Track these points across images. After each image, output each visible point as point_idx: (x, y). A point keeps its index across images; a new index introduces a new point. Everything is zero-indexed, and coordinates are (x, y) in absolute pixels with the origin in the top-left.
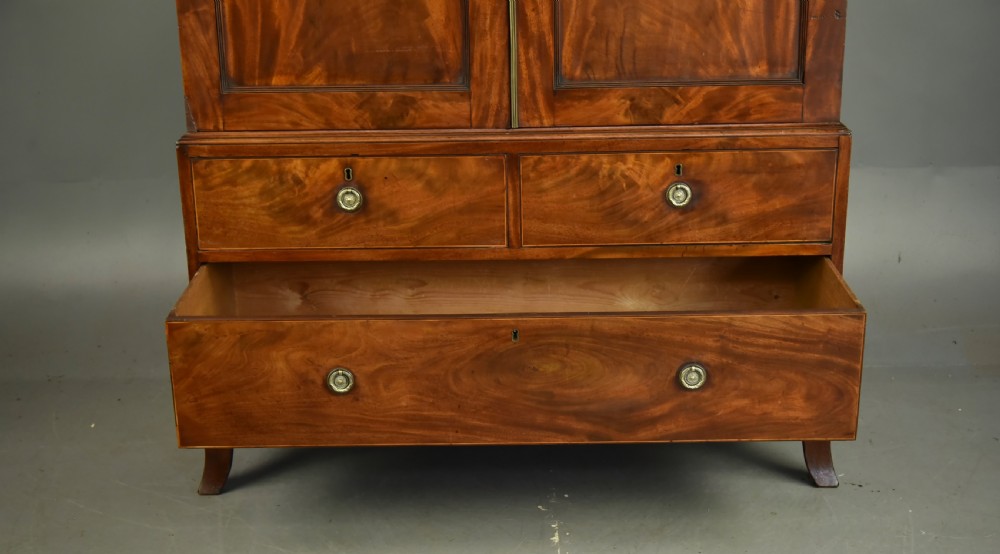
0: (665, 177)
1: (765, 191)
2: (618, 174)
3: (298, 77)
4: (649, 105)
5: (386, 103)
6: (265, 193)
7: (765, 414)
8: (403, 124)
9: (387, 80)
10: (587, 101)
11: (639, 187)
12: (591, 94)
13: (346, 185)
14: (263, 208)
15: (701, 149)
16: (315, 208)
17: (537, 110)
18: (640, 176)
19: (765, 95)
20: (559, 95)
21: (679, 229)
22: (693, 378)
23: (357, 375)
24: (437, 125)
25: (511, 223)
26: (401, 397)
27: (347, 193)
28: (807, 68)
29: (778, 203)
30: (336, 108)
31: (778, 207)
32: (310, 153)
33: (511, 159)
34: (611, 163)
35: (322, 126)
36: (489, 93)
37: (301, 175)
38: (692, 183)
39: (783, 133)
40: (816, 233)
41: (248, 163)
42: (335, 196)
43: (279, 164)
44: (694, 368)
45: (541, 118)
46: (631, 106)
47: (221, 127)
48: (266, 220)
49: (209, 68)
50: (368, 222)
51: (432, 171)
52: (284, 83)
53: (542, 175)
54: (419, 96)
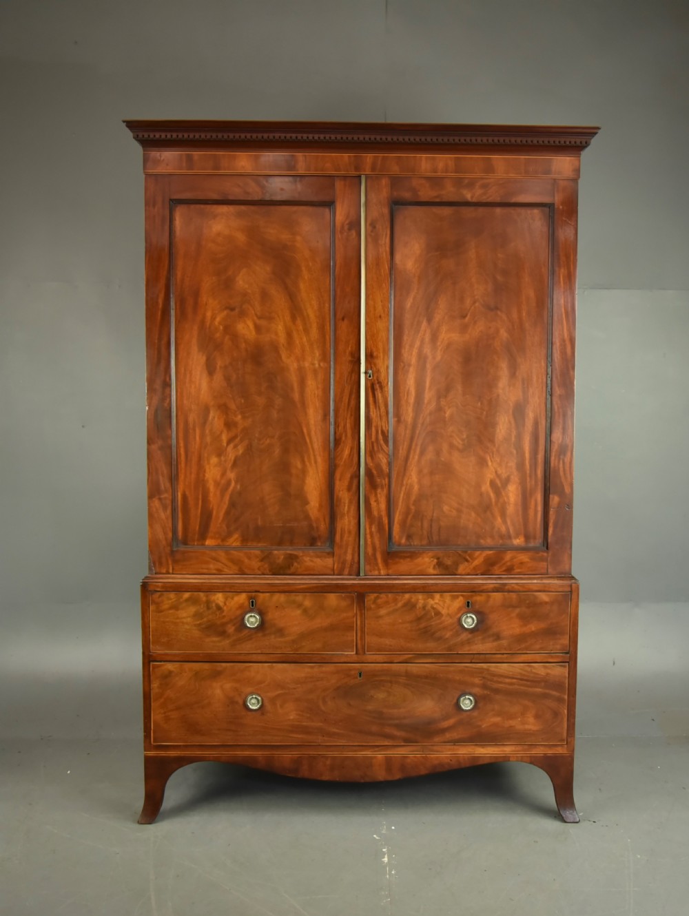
0: (460, 609)
1: (524, 619)
2: (429, 607)
3: (223, 540)
4: (449, 562)
5: (279, 558)
6: (197, 615)
7: (511, 727)
8: (289, 572)
9: (280, 543)
10: (408, 559)
11: (442, 615)
12: (412, 555)
13: (251, 611)
14: (195, 625)
15: (482, 591)
16: (229, 626)
17: (377, 564)
18: (443, 608)
19: (523, 557)
20: (391, 555)
21: (469, 643)
22: (467, 704)
23: (264, 699)
24: (312, 573)
25: (359, 638)
26: (290, 713)
27: (251, 616)
28: (549, 541)
29: (533, 627)
30: (246, 561)
31: (533, 629)
32: (228, 590)
33: (359, 596)
34: (424, 600)
35: (237, 572)
36: (346, 553)
37: (221, 604)
38: (477, 613)
39: (535, 581)
40: (558, 647)
41: (187, 595)
42: (243, 619)
43: (207, 596)
44: (467, 697)
45: (379, 570)
46: (437, 563)
47: (171, 571)
48: (196, 633)
49: (165, 533)
50: (264, 635)
51: (308, 603)
52: (214, 544)
53: (379, 607)
54: (300, 553)
